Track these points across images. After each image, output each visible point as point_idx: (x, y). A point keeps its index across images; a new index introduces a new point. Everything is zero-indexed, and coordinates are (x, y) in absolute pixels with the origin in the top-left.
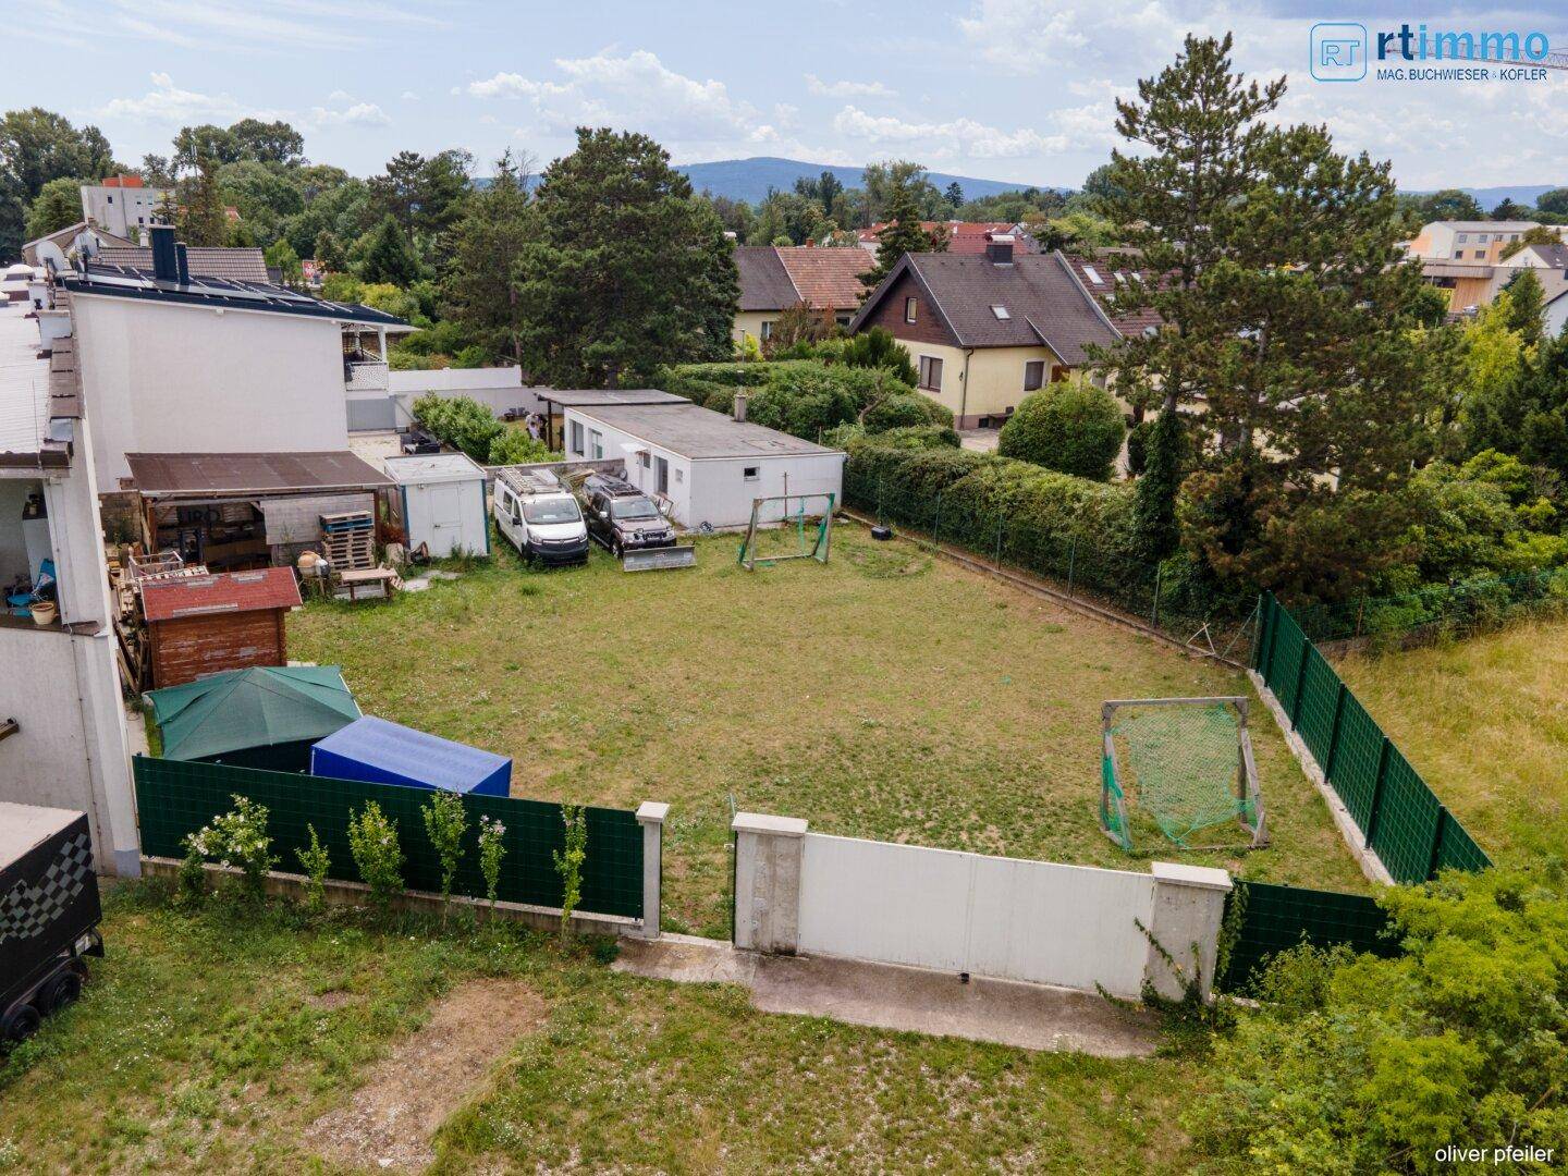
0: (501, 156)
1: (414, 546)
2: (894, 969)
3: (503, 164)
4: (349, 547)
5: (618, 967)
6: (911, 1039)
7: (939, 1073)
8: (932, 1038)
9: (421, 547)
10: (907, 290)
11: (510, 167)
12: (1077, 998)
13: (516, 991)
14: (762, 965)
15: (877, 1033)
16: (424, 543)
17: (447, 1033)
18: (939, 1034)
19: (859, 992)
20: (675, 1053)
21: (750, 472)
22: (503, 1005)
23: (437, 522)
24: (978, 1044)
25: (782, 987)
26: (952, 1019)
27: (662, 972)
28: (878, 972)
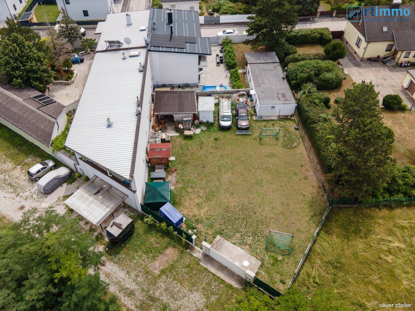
1: (200, 120)
2: (219, 263)
5: (188, 251)
6: (214, 275)
7: (215, 281)
8: (217, 276)
12: (238, 276)
13: (176, 251)
14: (204, 256)
15: (211, 273)
16: (202, 120)
17: (166, 255)
18: (218, 275)
19: (213, 266)
20: (188, 267)
22: (173, 252)
24: (221, 279)
25: (205, 261)
26: (221, 273)
27: (192, 253)
28: (217, 262)
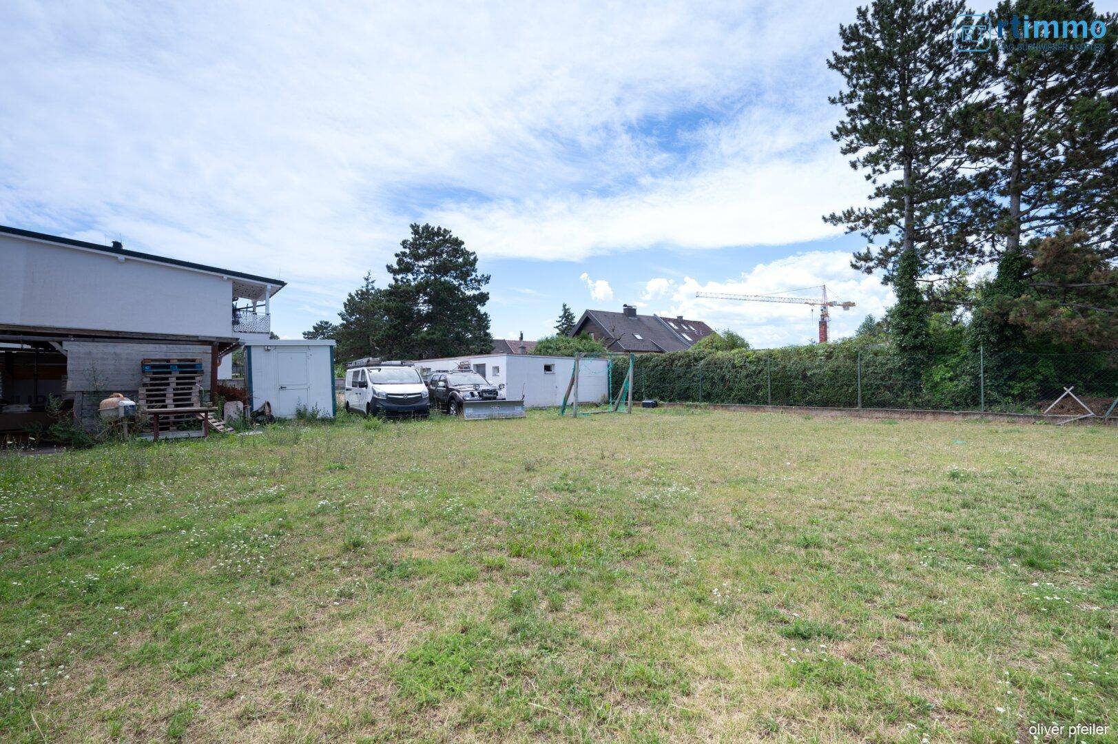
0: (366, 275)
1: (257, 405)
3: (367, 279)
4: (170, 392)
9: (264, 406)
10: (589, 327)
11: (370, 281)
16: (268, 404)
21: (548, 368)
23: (284, 383)
